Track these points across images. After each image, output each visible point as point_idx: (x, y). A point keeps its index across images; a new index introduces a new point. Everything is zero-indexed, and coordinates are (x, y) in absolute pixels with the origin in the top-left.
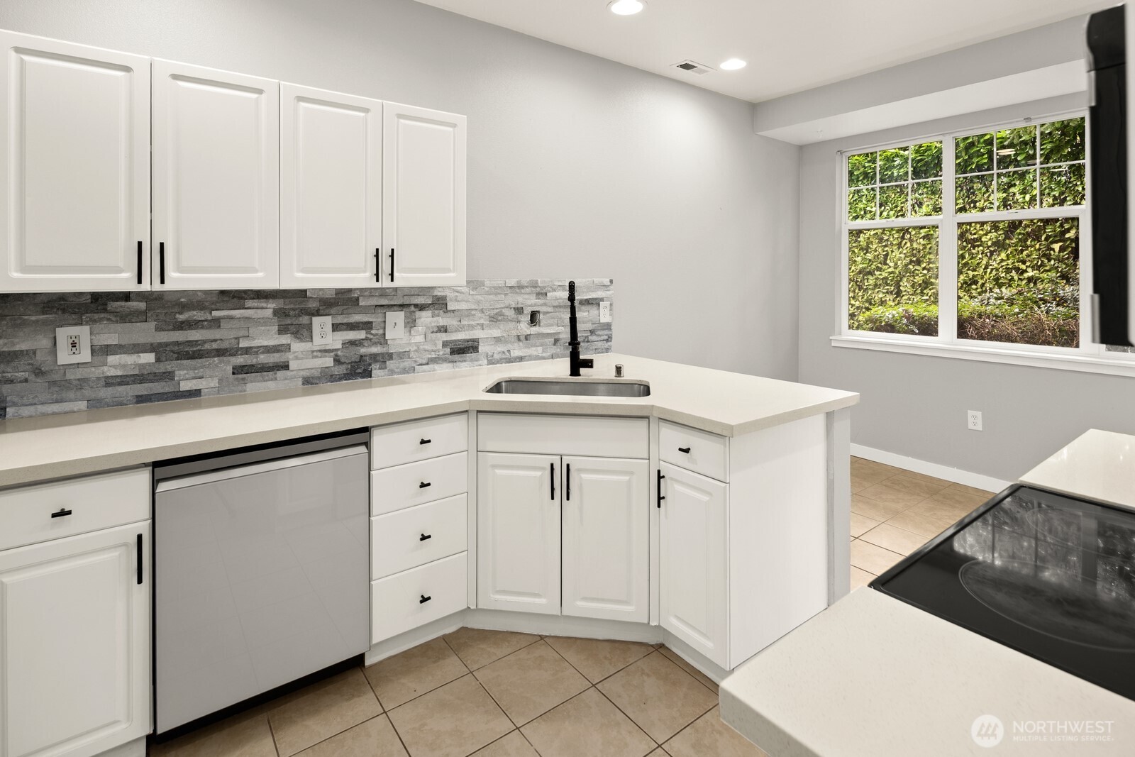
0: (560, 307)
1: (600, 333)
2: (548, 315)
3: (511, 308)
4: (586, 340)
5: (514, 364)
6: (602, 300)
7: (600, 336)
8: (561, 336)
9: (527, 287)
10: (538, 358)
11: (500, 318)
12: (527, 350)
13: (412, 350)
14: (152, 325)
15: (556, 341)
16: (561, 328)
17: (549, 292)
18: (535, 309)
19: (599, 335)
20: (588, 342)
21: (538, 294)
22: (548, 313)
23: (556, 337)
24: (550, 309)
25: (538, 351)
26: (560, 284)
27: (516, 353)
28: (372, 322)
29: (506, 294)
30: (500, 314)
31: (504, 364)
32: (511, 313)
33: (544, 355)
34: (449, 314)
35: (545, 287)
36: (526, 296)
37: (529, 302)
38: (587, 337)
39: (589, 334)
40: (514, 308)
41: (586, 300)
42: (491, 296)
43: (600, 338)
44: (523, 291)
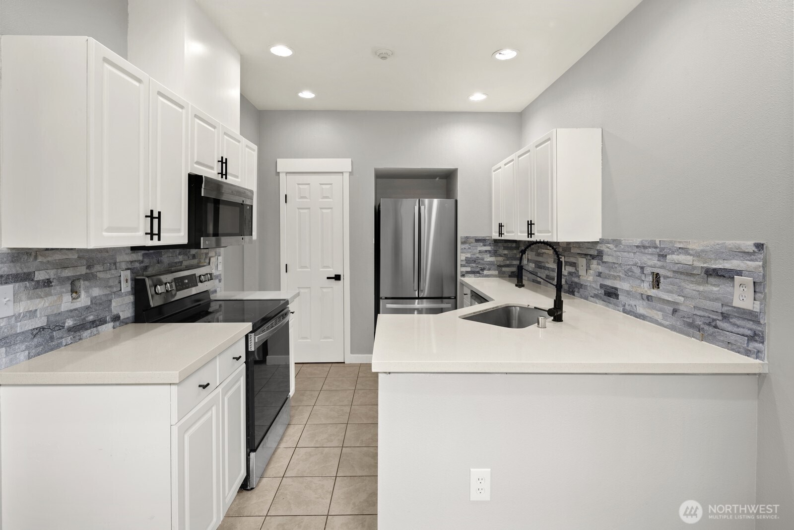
0: (682, 273)
1: (739, 322)
2: (668, 280)
3: (638, 266)
4: (713, 324)
5: (638, 319)
6: (739, 273)
7: (738, 326)
8: (682, 308)
9: (649, 247)
10: (656, 322)
11: (630, 274)
12: (650, 311)
13: (589, 285)
14: (534, 253)
15: (675, 311)
16: (680, 298)
17: (669, 254)
18: (656, 271)
19: (734, 325)
20: (716, 327)
21: (659, 255)
22: (668, 277)
23: (676, 307)
24: (669, 274)
25: (658, 316)
26: (681, 246)
27: (641, 310)
28: (575, 263)
29: (635, 253)
30: (630, 270)
31: (632, 317)
32: (637, 271)
33: (664, 322)
34: (604, 265)
35: (663, 249)
36: (649, 257)
37: (650, 263)
38: (714, 320)
39: (720, 318)
40: (640, 267)
41: (715, 270)
42: (625, 254)
43: (735, 329)
44: (646, 251)
